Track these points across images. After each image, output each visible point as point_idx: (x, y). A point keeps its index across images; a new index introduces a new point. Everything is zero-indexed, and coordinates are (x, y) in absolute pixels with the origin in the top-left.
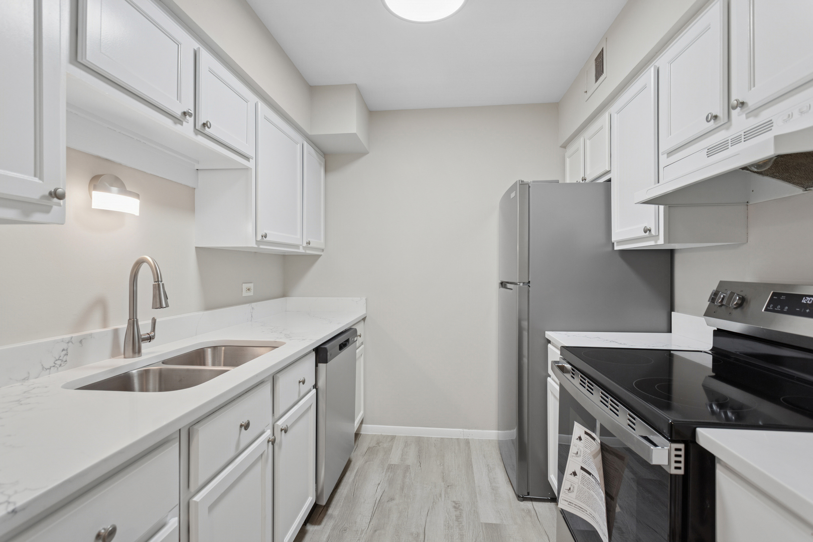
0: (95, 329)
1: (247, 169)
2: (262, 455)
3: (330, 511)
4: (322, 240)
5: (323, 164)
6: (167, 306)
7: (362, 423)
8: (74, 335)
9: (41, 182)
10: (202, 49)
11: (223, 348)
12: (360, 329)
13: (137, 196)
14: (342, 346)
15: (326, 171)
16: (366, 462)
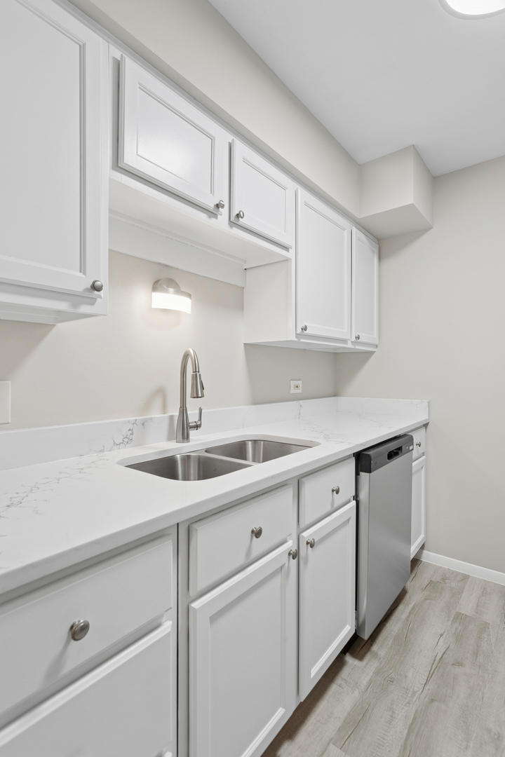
0: (156, 414)
1: (287, 260)
2: (281, 567)
3: (375, 648)
4: (376, 335)
5: (376, 251)
6: (203, 396)
7: (423, 547)
8: (137, 418)
9: (84, 276)
10: (235, 139)
11: (262, 442)
12: (417, 437)
13: (189, 296)
14: (392, 455)
15: (380, 258)
16: (426, 599)
